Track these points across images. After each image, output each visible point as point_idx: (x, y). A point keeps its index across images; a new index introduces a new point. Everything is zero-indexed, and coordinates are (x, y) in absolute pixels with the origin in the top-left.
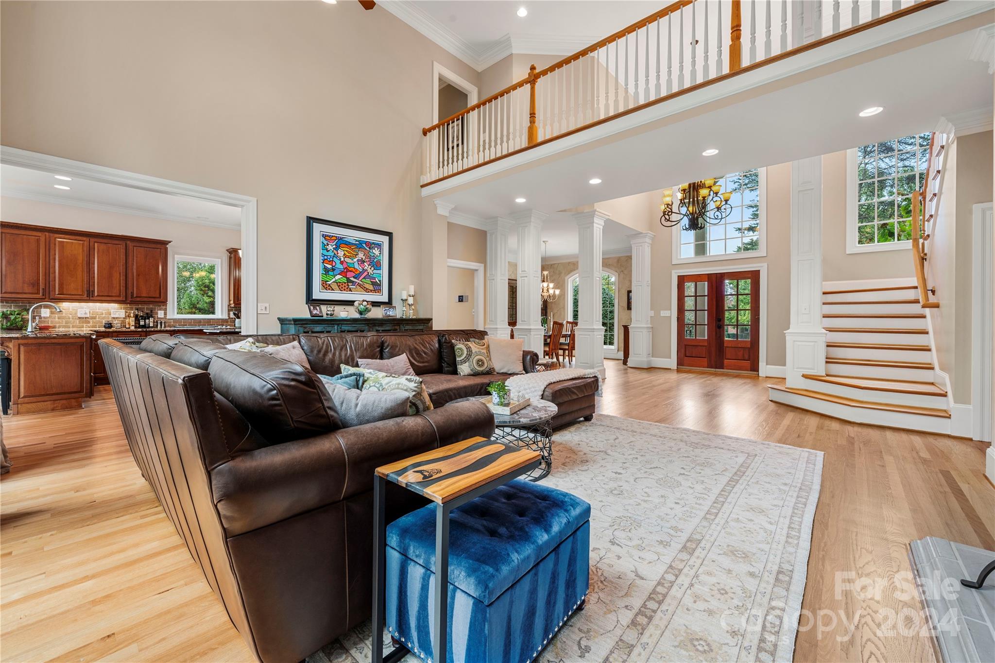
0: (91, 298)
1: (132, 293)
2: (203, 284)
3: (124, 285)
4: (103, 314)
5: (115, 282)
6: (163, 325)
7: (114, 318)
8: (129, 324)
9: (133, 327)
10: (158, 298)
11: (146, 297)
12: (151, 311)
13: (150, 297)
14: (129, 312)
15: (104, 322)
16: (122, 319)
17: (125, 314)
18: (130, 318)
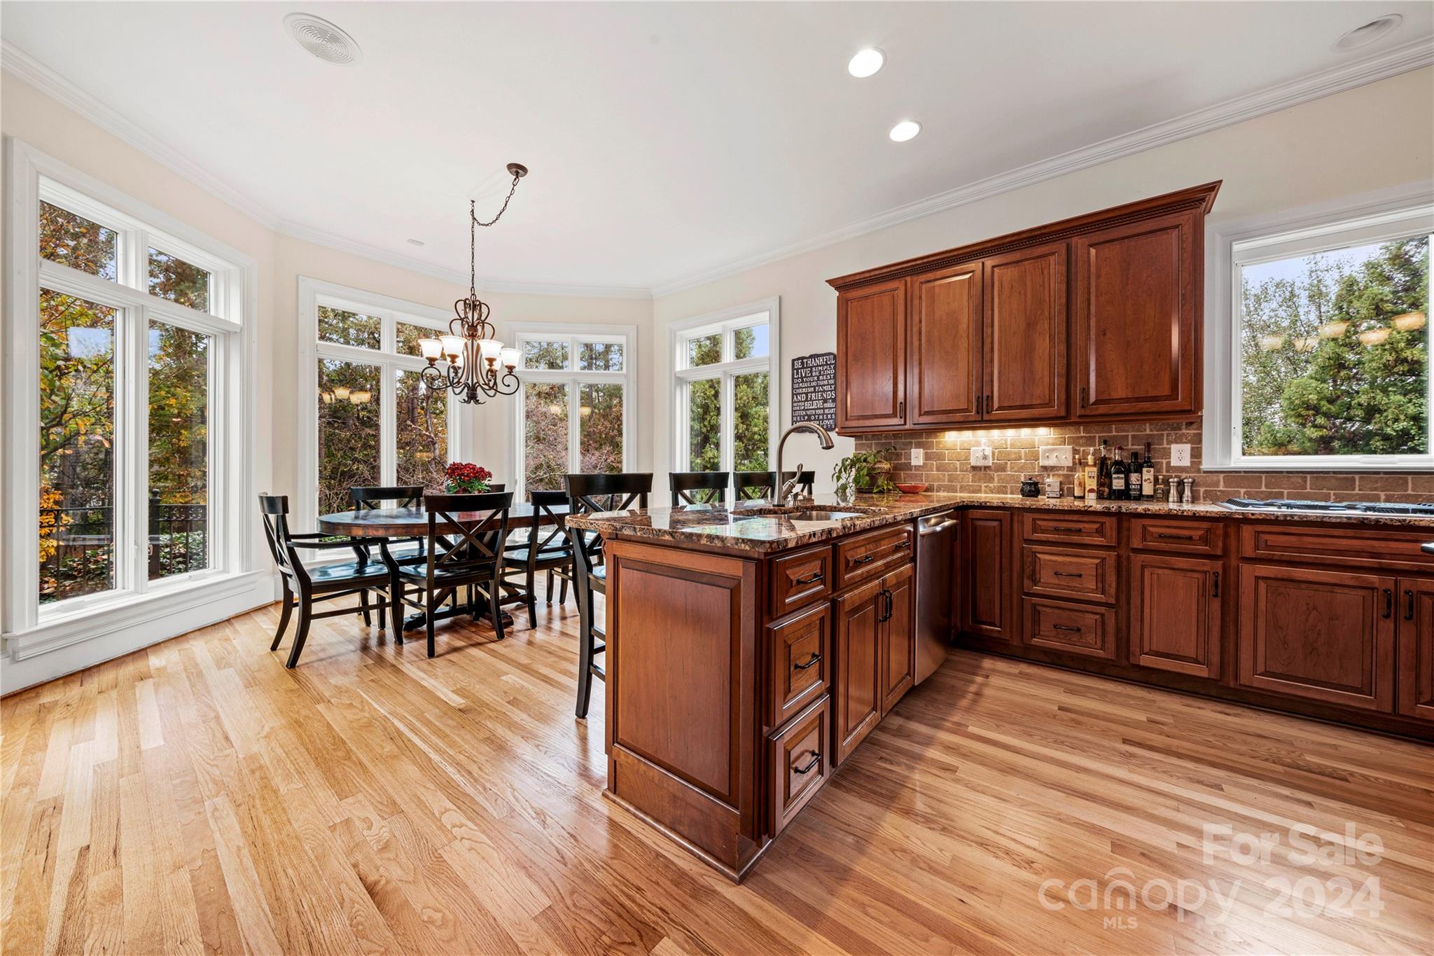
0: (986, 417)
1: (1085, 390)
2: (1304, 403)
3: (1064, 371)
4: (1020, 458)
5: (1041, 367)
6: (1187, 493)
7: (1045, 468)
8: (1082, 487)
9: (1093, 495)
10: (1167, 398)
11: (1127, 400)
12: (1148, 446)
13: (1139, 400)
14: (1083, 451)
15: (1023, 479)
16: (1065, 472)
17: (1074, 458)
18: (1087, 469)
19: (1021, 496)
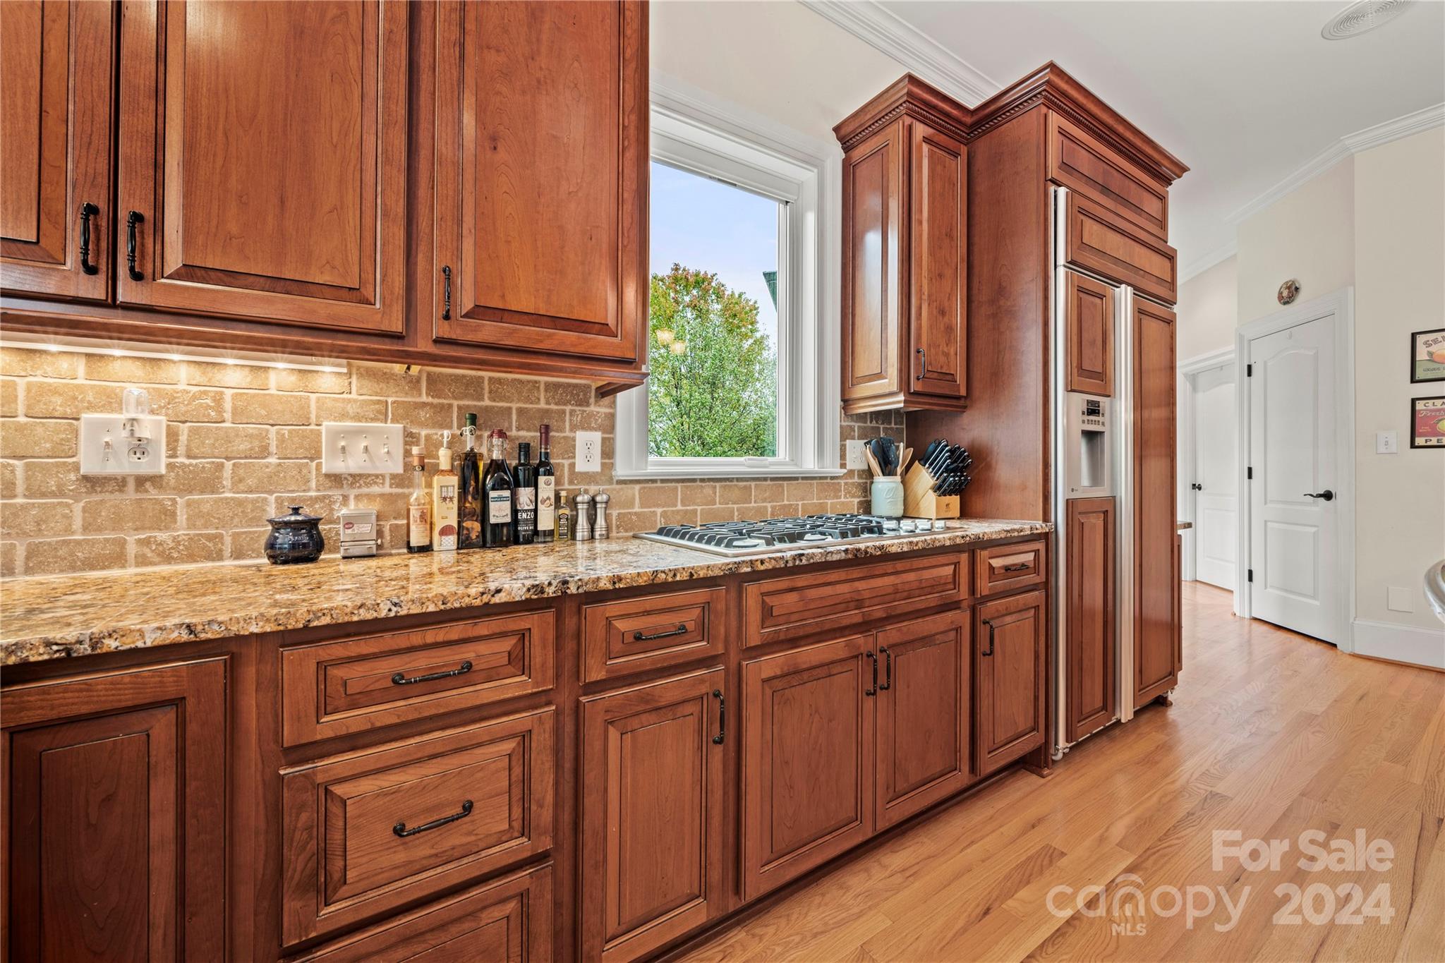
0: (127, 291)
4: (264, 452)
6: (601, 520)
7: (336, 479)
8: (427, 519)
11: (528, 318)
14: (428, 437)
15: (272, 513)
16: (387, 489)
17: (407, 453)
18: (436, 480)
19: (266, 561)
